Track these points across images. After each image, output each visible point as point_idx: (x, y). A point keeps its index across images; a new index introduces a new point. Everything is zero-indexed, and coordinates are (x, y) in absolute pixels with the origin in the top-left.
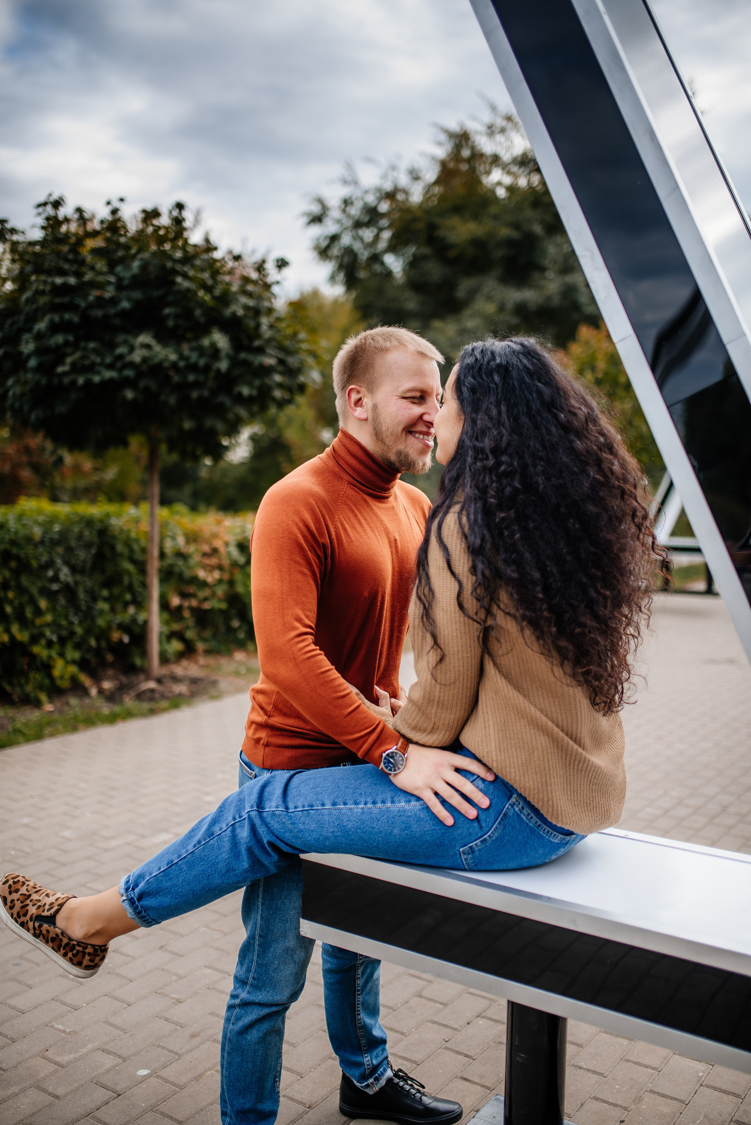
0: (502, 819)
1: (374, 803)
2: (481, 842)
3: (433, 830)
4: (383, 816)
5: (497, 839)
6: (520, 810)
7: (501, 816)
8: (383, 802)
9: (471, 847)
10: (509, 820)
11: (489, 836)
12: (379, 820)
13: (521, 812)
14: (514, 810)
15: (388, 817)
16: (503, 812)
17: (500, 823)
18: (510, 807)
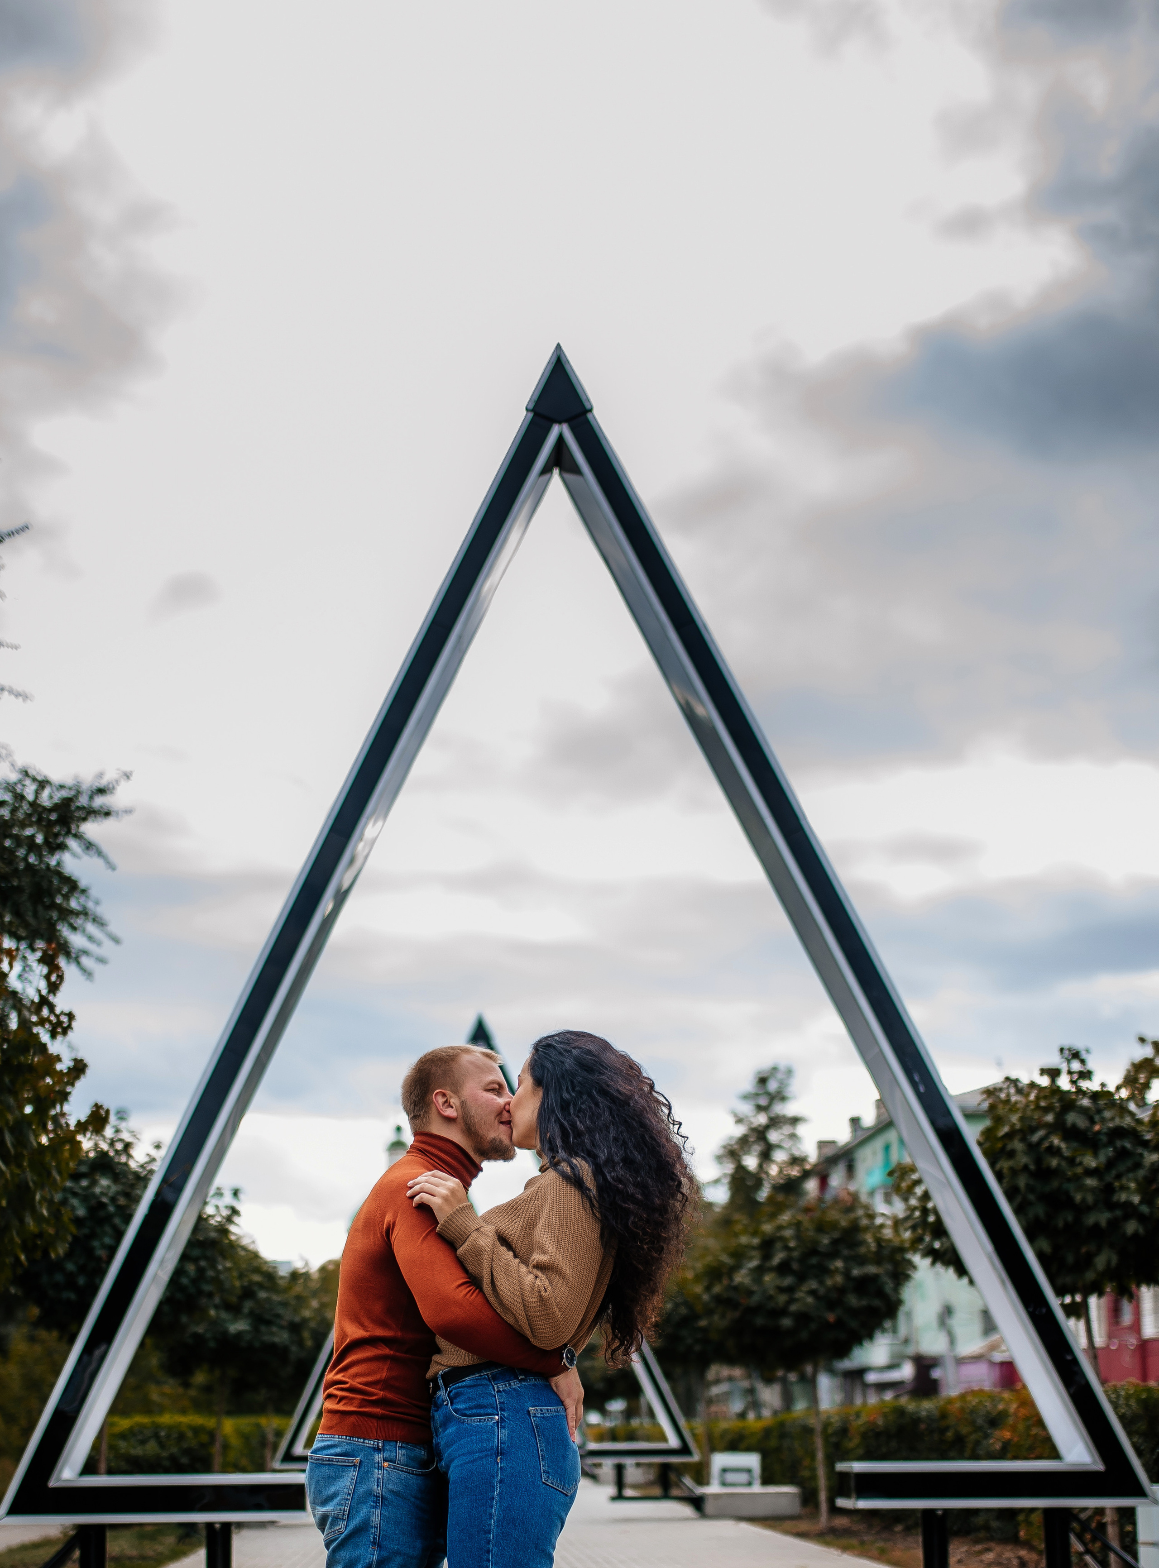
0: (538, 1432)
1: (488, 1552)
2: (543, 1460)
3: (520, 1498)
4: (501, 1543)
5: (546, 1447)
6: (541, 1414)
7: (535, 1430)
8: (488, 1543)
9: (544, 1472)
10: (542, 1427)
11: (541, 1451)
12: (504, 1548)
13: (543, 1414)
14: (538, 1417)
15: (502, 1539)
16: (534, 1426)
17: (539, 1436)
18: (534, 1419)
